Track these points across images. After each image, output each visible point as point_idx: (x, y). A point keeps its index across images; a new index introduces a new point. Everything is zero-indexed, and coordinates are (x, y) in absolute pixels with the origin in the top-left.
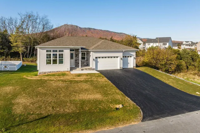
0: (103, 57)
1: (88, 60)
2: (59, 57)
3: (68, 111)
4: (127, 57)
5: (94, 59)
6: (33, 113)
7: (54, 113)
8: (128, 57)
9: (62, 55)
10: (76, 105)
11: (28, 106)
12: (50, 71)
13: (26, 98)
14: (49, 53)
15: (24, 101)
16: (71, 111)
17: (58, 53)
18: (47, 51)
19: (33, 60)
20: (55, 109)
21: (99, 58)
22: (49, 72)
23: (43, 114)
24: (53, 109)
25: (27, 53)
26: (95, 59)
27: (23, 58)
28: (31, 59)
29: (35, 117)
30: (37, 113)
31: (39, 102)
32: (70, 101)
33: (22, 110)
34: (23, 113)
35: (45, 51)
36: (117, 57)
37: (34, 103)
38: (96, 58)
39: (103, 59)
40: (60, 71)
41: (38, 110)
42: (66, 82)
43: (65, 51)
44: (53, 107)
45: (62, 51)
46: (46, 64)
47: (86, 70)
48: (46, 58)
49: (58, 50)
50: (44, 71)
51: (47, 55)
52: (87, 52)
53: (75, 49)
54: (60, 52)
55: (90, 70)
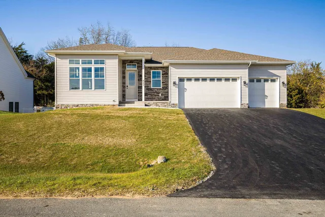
0: (197, 79)
1: (166, 88)
2: (96, 75)
4: (262, 81)
8: (266, 80)
9: (102, 69)
12: (76, 103)
14: (74, 66)
18: (71, 62)
21: (189, 79)
22: (74, 105)
26: (177, 83)
35: (68, 61)
36: (234, 80)
38: (181, 80)
39: (197, 82)
40: (97, 105)
43: (107, 61)
46: (69, 89)
47: (157, 105)
48: (68, 75)
49: (93, 60)
50: (65, 103)
51: (71, 69)
52: (164, 70)
53: (138, 63)
54: (98, 63)
55: (165, 106)
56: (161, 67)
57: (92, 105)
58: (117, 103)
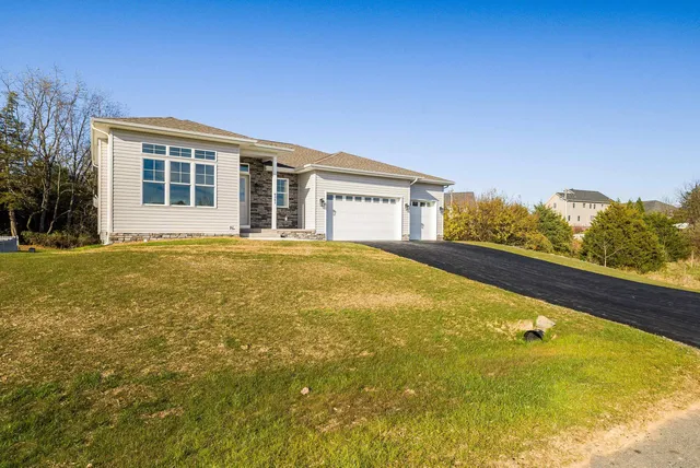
0: (349, 197)
1: (296, 208)
2: (199, 179)
3: (318, 355)
4: (419, 204)
5: (322, 201)
6: (119, 378)
7: (248, 367)
8: (422, 204)
9: (210, 169)
10: (339, 328)
11: (73, 343)
12: (158, 231)
13: (57, 308)
14: (154, 157)
15: (51, 321)
16: (332, 353)
17: (193, 162)
18: (147, 149)
19: (63, 238)
20: (245, 347)
21: (339, 197)
22: (154, 235)
23: (186, 375)
24: (238, 349)
25: (39, 216)
26: (325, 200)
27: (23, 233)
28: (54, 235)
29: (138, 394)
30: (147, 370)
31: (140, 324)
32: (301, 315)
33: (39, 361)
34: (46, 381)
35: (139, 145)
36: (393, 201)
37: (115, 330)
38: (330, 197)
39: (349, 202)
40: (200, 235)
41: (148, 356)
42: (246, 257)
43: (220, 155)
44: (230, 342)
45: (211, 156)
46: (141, 202)
47: (296, 236)
48: (141, 175)
49: (193, 150)
50: (134, 230)
51: (148, 164)
52: (292, 178)
53: (251, 163)
54: (203, 157)
55: (308, 237)
56: (288, 174)
57: (191, 235)
58: (237, 231)
